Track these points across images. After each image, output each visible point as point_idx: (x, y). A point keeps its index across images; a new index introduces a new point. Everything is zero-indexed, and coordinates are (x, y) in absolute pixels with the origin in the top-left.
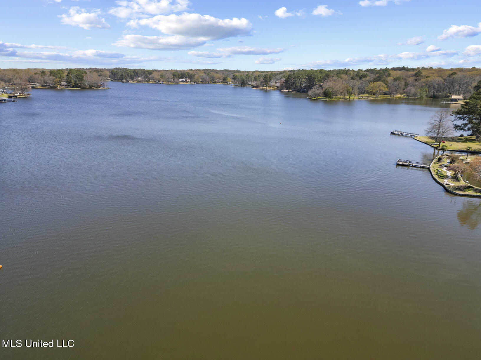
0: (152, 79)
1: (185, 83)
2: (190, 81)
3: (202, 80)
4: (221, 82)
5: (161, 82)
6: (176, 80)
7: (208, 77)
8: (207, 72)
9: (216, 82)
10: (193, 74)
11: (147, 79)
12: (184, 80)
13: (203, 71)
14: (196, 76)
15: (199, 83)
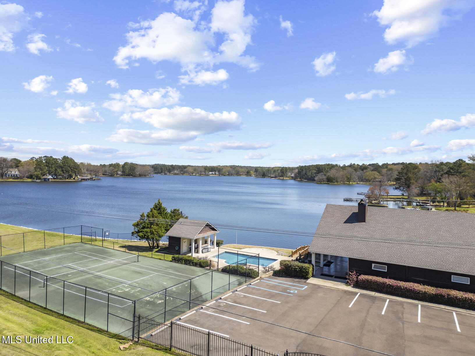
0: (186, 172)
1: (214, 175)
2: (219, 174)
3: (229, 173)
4: (245, 175)
5: (194, 174)
6: (207, 173)
7: (234, 171)
8: (233, 167)
9: (240, 175)
10: (221, 168)
11: (182, 172)
12: (214, 173)
13: (230, 167)
14: (224, 170)
15: (226, 176)
